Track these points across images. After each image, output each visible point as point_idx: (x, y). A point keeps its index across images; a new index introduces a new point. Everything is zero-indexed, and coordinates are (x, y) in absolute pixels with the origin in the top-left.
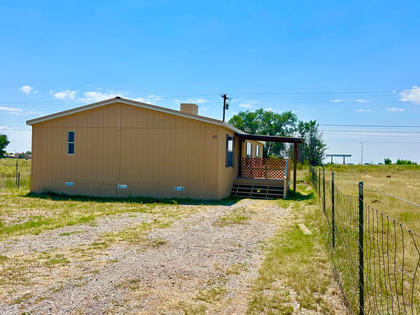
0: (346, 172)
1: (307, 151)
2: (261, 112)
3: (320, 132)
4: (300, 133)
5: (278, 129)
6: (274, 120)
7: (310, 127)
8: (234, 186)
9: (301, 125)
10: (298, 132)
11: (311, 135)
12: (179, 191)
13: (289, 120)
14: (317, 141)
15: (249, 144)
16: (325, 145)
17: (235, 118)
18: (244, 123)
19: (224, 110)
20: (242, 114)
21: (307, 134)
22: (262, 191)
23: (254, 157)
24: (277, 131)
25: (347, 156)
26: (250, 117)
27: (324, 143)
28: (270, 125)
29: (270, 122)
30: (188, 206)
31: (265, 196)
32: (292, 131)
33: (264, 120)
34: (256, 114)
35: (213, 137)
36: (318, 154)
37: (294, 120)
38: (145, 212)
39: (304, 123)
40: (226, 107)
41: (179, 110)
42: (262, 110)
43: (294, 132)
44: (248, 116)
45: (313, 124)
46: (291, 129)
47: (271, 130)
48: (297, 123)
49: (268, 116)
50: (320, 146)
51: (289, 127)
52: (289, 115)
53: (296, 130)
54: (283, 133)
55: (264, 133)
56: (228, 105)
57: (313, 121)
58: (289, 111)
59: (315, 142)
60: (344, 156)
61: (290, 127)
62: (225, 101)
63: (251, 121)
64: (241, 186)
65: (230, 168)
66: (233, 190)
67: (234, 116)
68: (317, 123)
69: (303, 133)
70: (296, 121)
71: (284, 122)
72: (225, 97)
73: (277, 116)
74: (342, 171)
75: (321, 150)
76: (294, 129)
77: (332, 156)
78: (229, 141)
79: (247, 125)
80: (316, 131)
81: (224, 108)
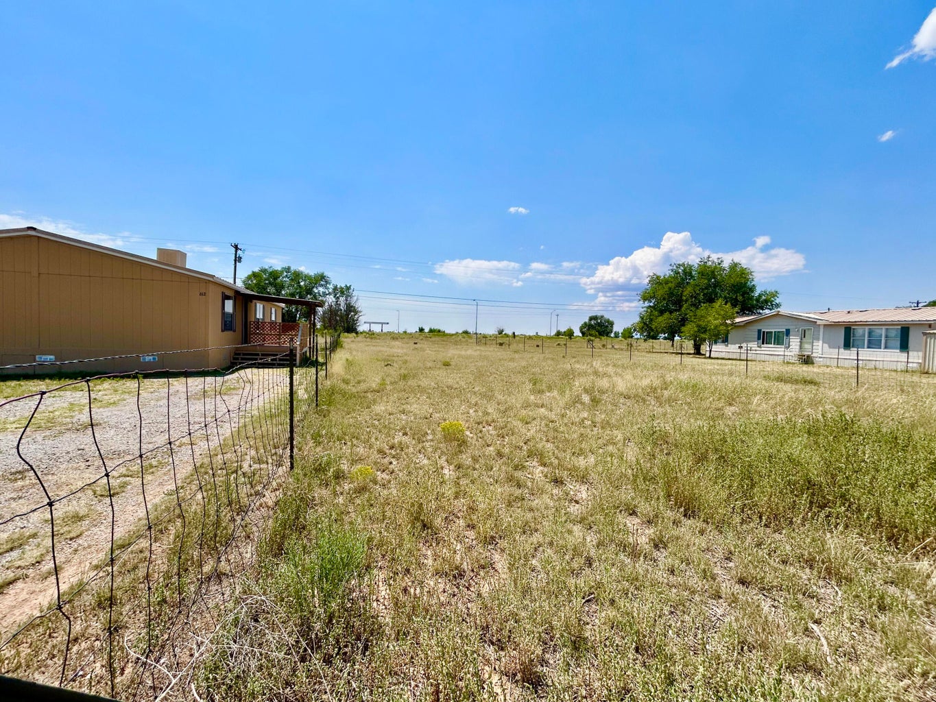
0: (379, 339)
1: (341, 317)
2: (288, 269)
3: (355, 298)
4: (335, 297)
5: (309, 291)
6: (305, 281)
7: (345, 291)
8: (236, 354)
9: (335, 288)
10: (332, 296)
11: (346, 300)
12: (149, 362)
13: (322, 283)
14: (352, 307)
15: (260, 306)
16: (360, 312)
17: (254, 275)
18: (267, 282)
19: (235, 263)
20: (264, 271)
21: (342, 299)
22: (272, 360)
23: (267, 320)
24: (307, 293)
25: (385, 323)
26: (274, 275)
27: (359, 309)
28: (300, 286)
29: (299, 283)
30: (160, 380)
31: (274, 364)
32: (325, 294)
33: (292, 280)
34: (282, 272)
35: (201, 294)
36: (353, 320)
37: (327, 282)
38: (82, 390)
39: (338, 286)
40: (238, 259)
41: (156, 259)
42: (289, 268)
43: (328, 296)
44: (271, 273)
45: (348, 288)
46: (324, 293)
47: (300, 292)
48: (331, 287)
49: (297, 276)
50: (356, 312)
51: (321, 289)
52: (322, 277)
53: (330, 294)
54: (315, 296)
55: (293, 295)
56: (240, 258)
57: (348, 286)
58: (322, 271)
59: (350, 308)
60: (382, 324)
61: (323, 290)
62: (236, 252)
63: (275, 279)
64: (244, 354)
65: (229, 334)
66: (234, 359)
67: (253, 272)
68: (352, 288)
69: (338, 298)
70: (330, 284)
71: (316, 284)
72: (236, 247)
73: (307, 277)
74: (375, 338)
75: (356, 316)
76: (327, 293)
77: (370, 323)
78: (226, 301)
79: (270, 284)
80: (351, 296)
81: (235, 261)
